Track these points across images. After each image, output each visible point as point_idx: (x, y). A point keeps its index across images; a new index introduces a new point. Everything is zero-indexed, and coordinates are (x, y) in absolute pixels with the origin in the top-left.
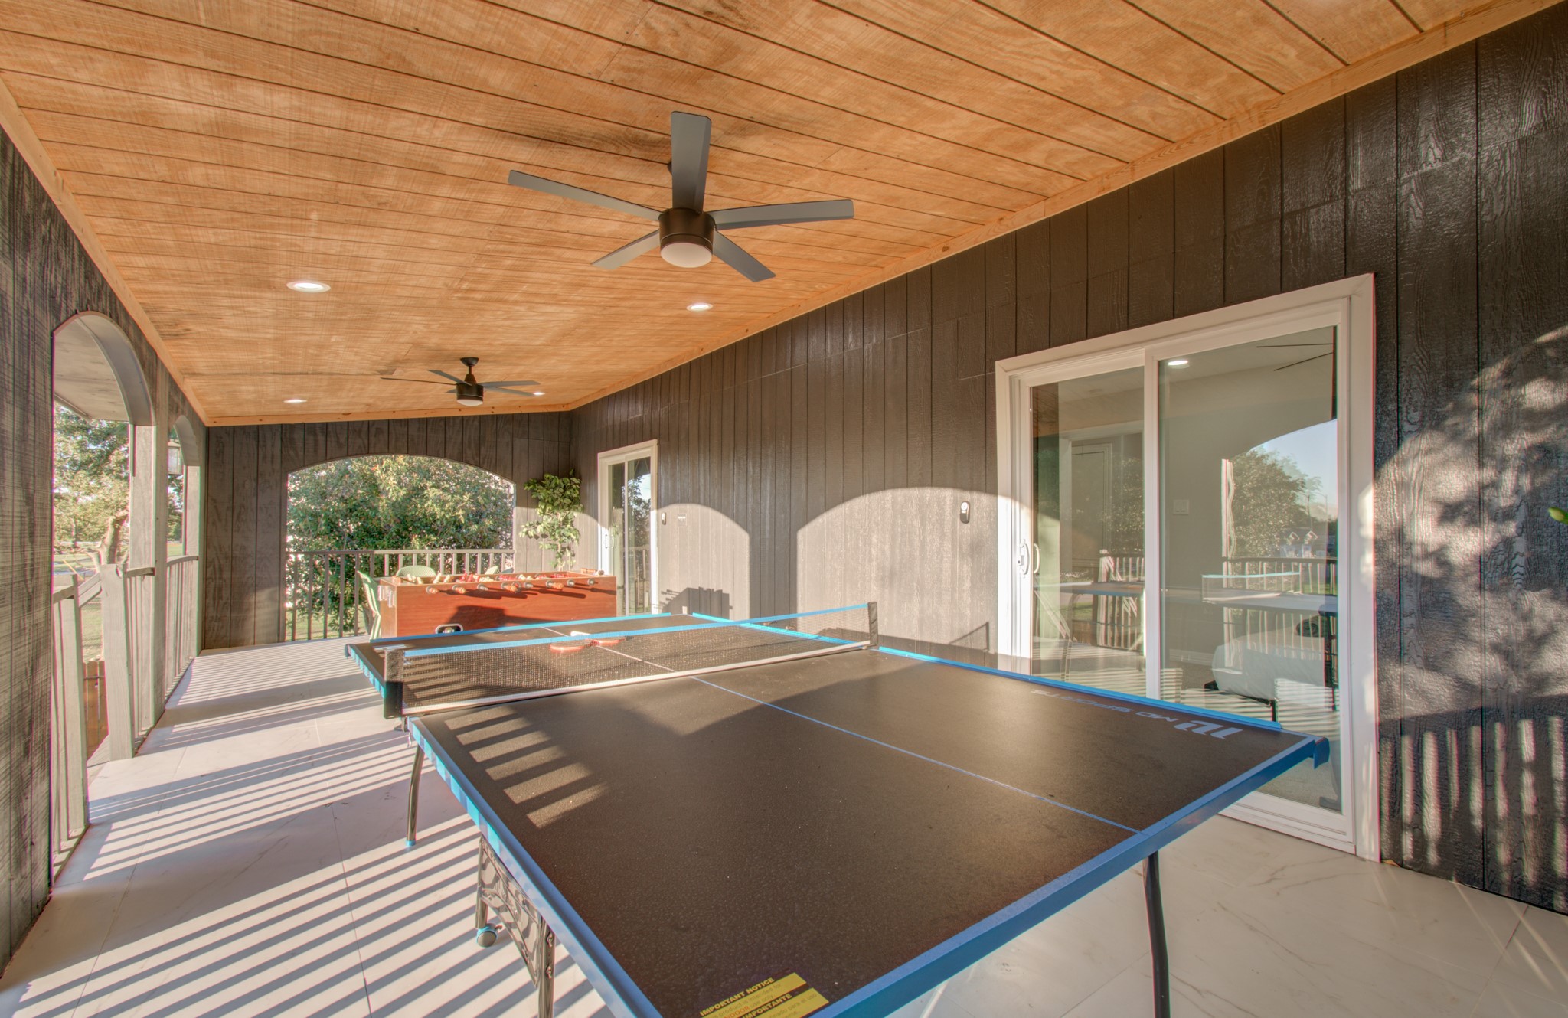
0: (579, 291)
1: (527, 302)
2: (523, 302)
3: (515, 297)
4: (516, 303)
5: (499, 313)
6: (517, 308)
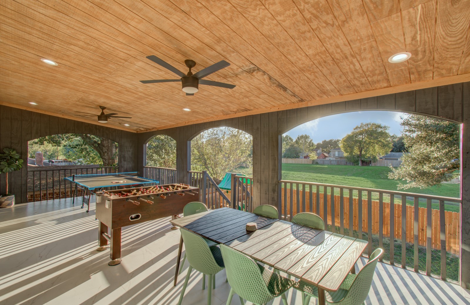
0: (118, 90)
1: (137, 91)
2: (139, 92)
3: (140, 94)
4: (141, 92)
5: (149, 90)
6: (142, 90)
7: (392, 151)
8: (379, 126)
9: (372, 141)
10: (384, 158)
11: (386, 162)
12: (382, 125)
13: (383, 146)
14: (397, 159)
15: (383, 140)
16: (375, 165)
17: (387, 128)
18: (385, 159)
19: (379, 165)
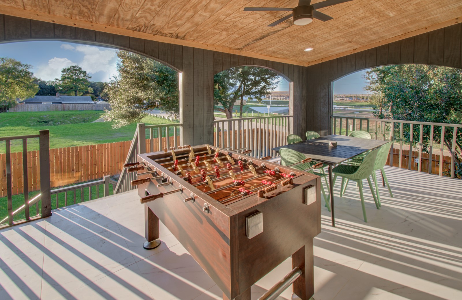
7: (38, 94)
8: (19, 64)
9: (10, 81)
10: (24, 102)
11: (30, 107)
12: (22, 63)
13: (28, 88)
14: (41, 103)
15: (27, 80)
16: (14, 110)
17: (30, 67)
18: (26, 103)
19: (20, 110)
